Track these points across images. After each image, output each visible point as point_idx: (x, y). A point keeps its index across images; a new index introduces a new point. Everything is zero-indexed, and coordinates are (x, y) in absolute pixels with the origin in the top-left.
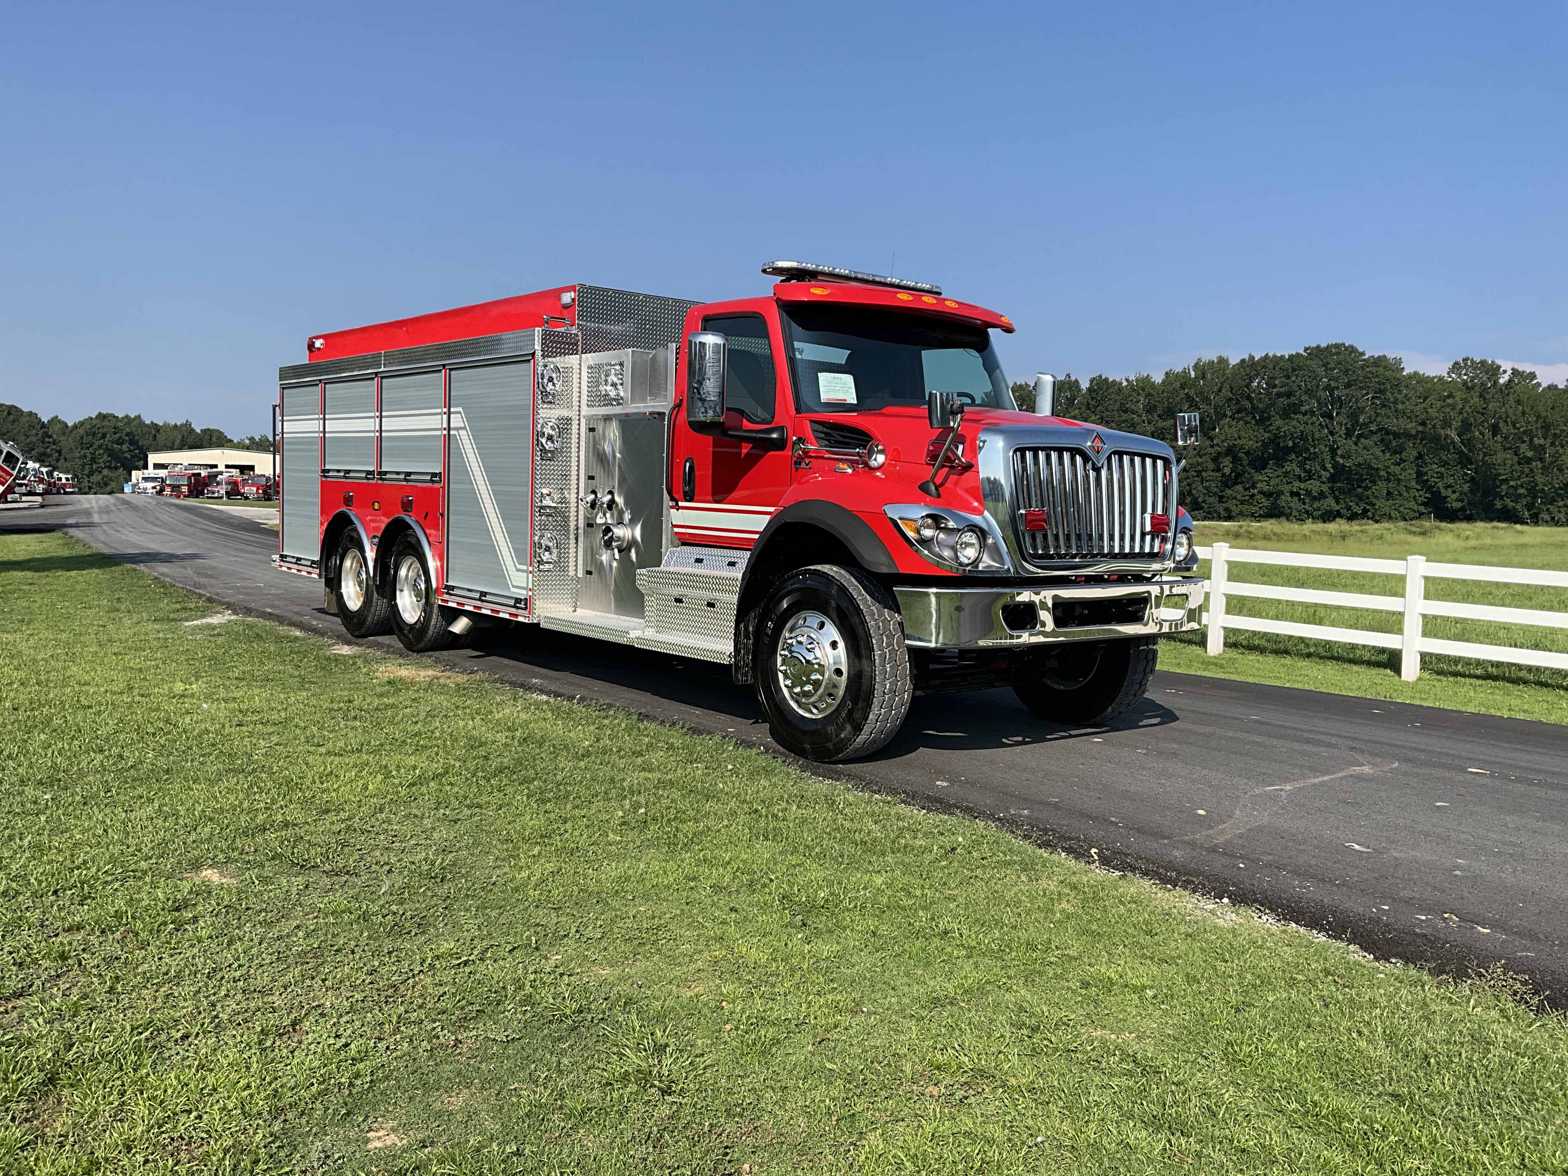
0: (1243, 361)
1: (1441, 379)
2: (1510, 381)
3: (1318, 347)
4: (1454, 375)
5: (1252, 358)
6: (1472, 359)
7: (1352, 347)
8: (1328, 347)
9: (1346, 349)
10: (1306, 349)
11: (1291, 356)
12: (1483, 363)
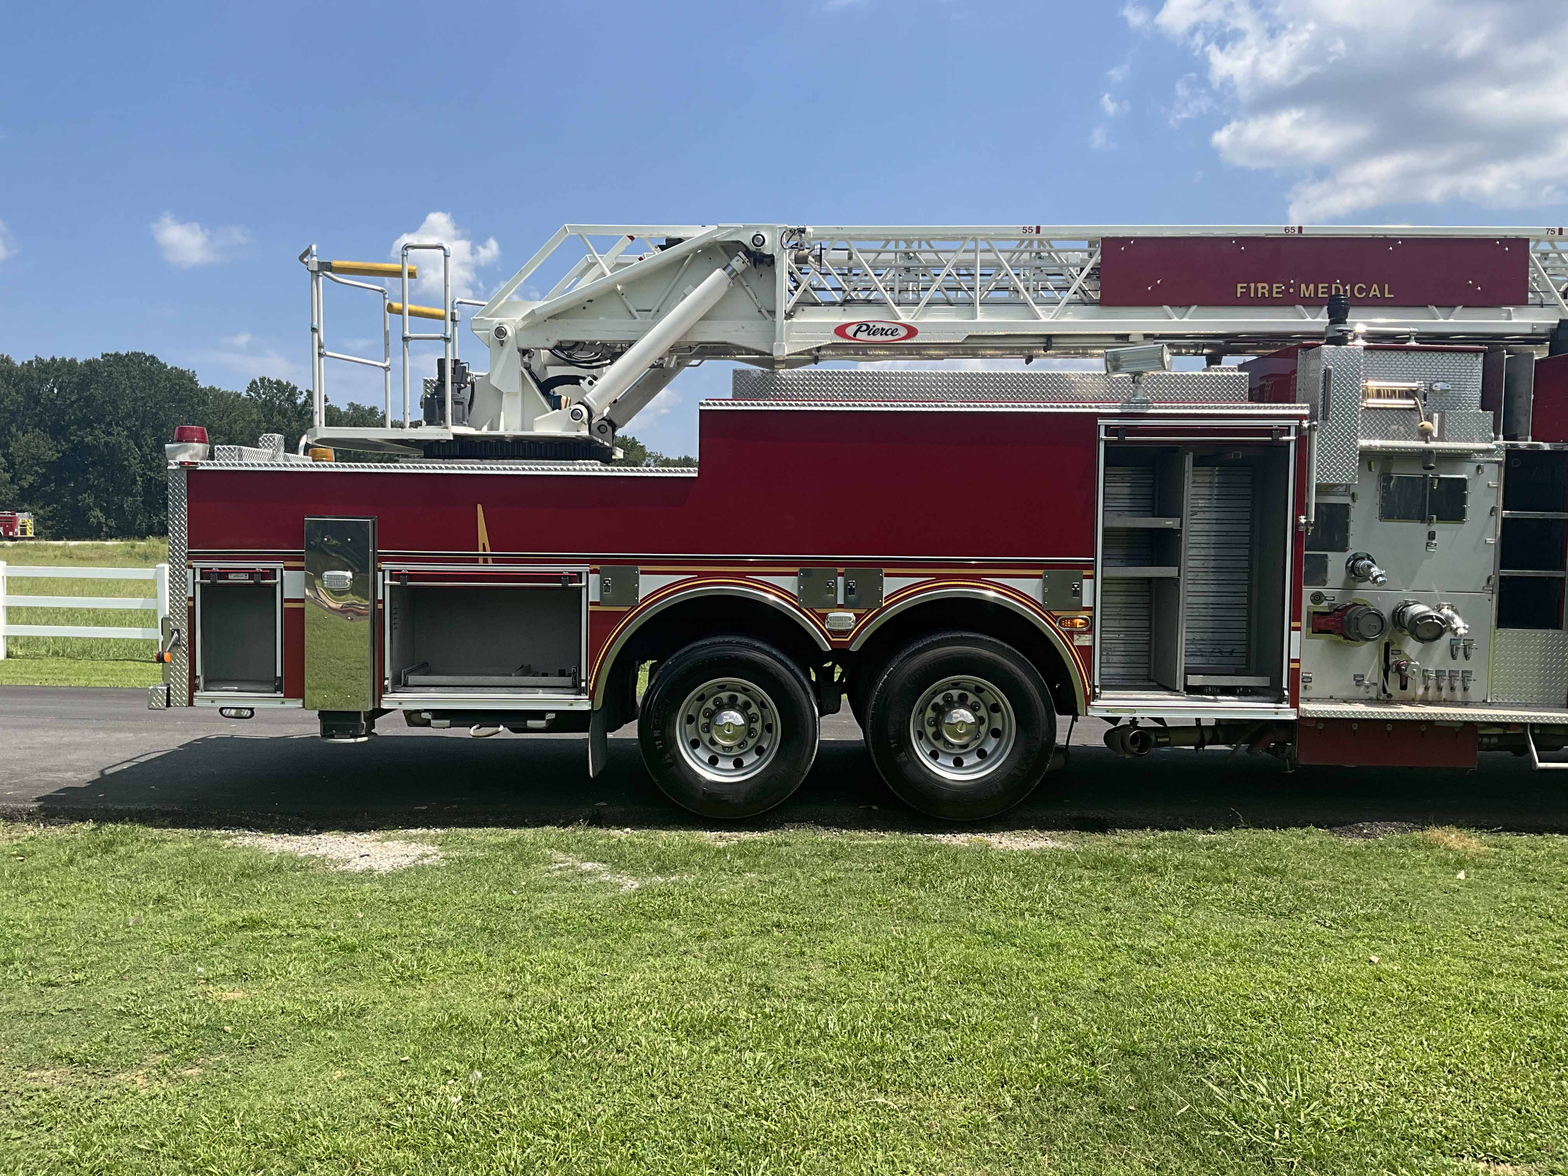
0: (30, 362)
1: (239, 395)
2: (306, 402)
3: (117, 354)
4: (253, 394)
5: (39, 361)
6: (269, 380)
7: (153, 357)
8: (127, 355)
9: (147, 359)
10: (103, 356)
11: (88, 363)
12: (278, 383)
